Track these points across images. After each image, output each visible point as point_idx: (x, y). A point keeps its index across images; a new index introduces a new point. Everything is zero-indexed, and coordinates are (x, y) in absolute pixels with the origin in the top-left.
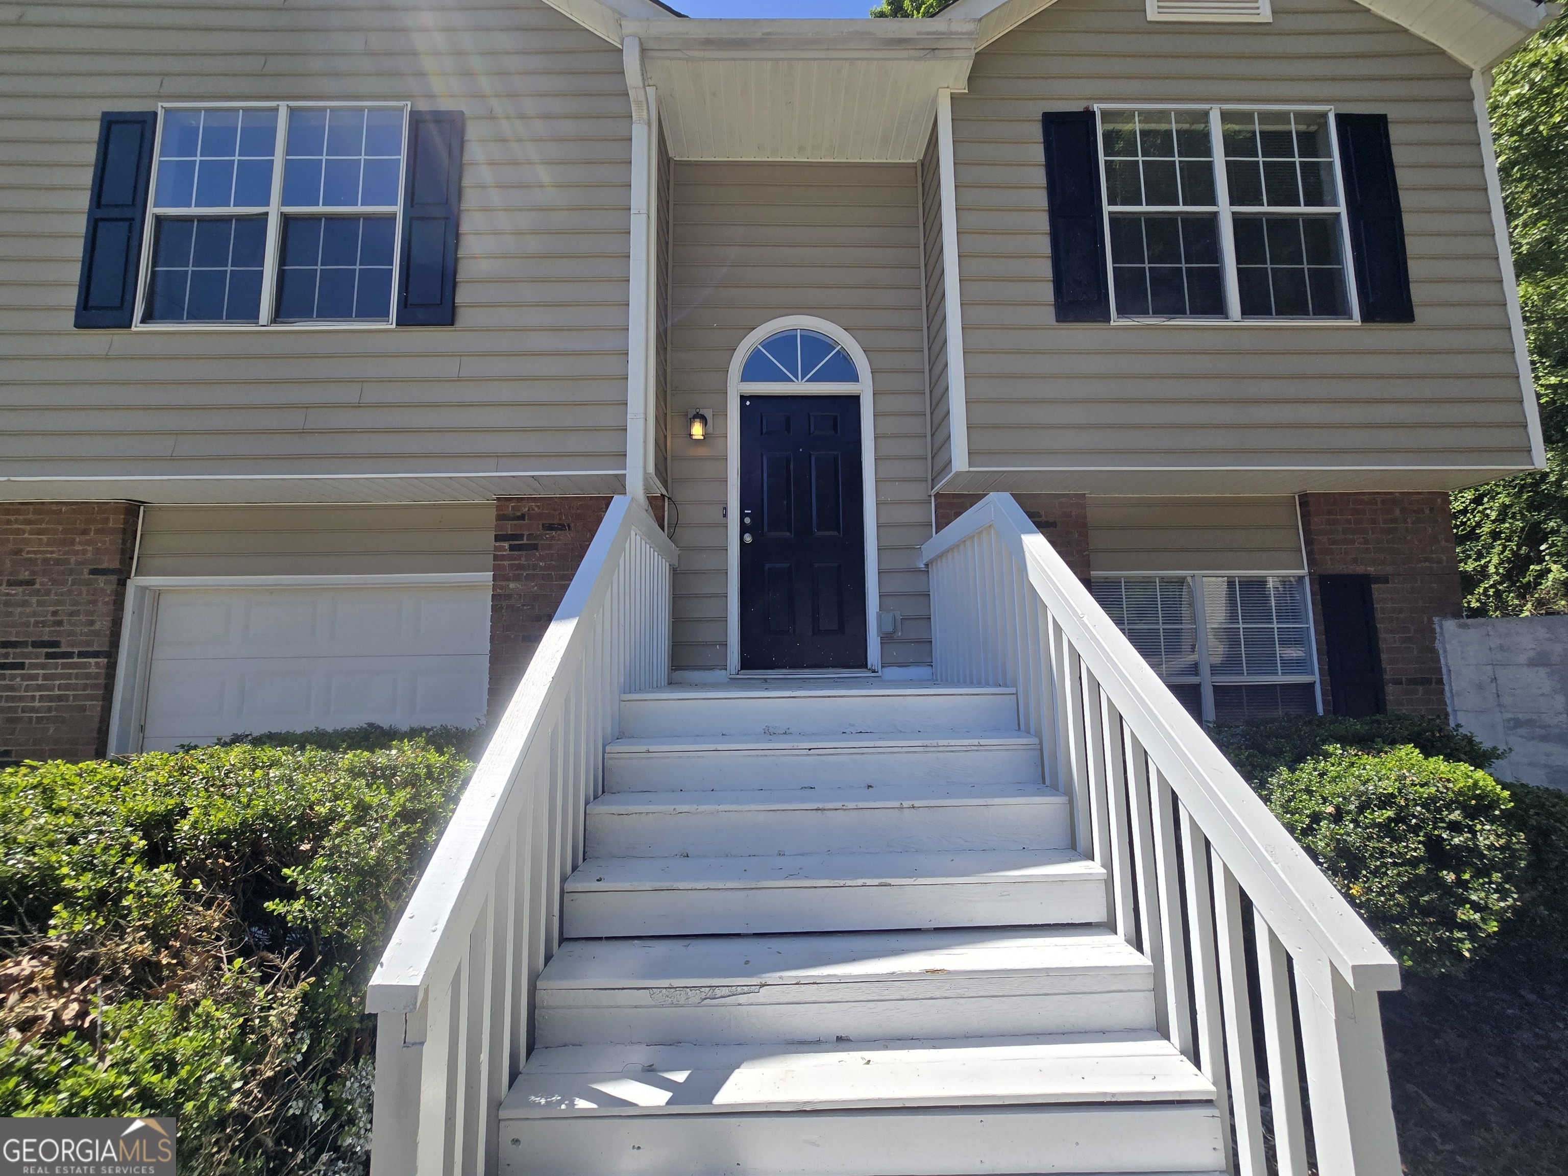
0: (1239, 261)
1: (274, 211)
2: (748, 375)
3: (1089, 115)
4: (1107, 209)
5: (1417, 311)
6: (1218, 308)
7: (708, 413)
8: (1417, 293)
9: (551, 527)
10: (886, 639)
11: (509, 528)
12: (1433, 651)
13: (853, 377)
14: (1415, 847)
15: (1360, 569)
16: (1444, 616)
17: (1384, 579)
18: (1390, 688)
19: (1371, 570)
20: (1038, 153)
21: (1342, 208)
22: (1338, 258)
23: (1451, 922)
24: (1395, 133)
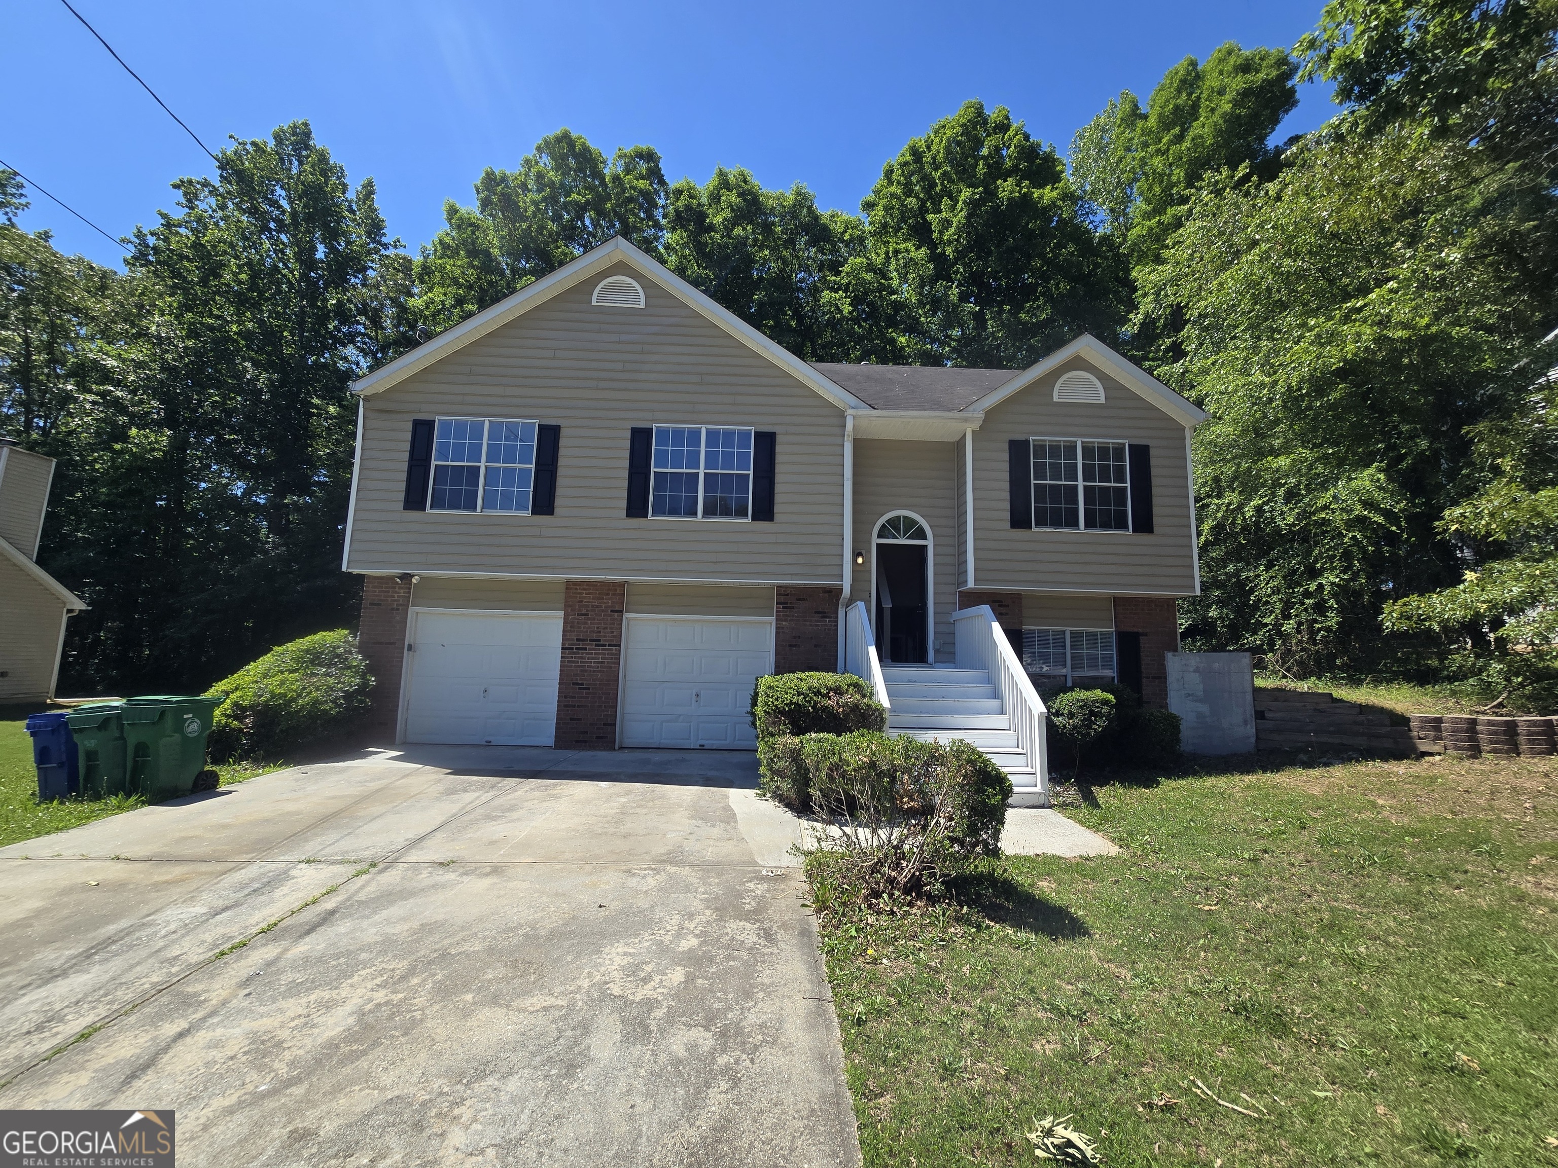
0: (1085, 504)
1: (702, 472)
2: (880, 536)
3: (1027, 442)
4: (1033, 482)
5: (1155, 528)
6: (1076, 524)
7: (864, 552)
8: (1156, 520)
9: (799, 599)
10: (937, 651)
11: (782, 599)
12: (1164, 665)
13: (924, 537)
14: (1086, 711)
15: (1136, 630)
16: (1169, 651)
17: (1145, 634)
18: (1144, 680)
19: (1140, 630)
20: (1006, 456)
21: (1128, 485)
22: (1125, 505)
23: (1091, 728)
24: (1153, 452)
